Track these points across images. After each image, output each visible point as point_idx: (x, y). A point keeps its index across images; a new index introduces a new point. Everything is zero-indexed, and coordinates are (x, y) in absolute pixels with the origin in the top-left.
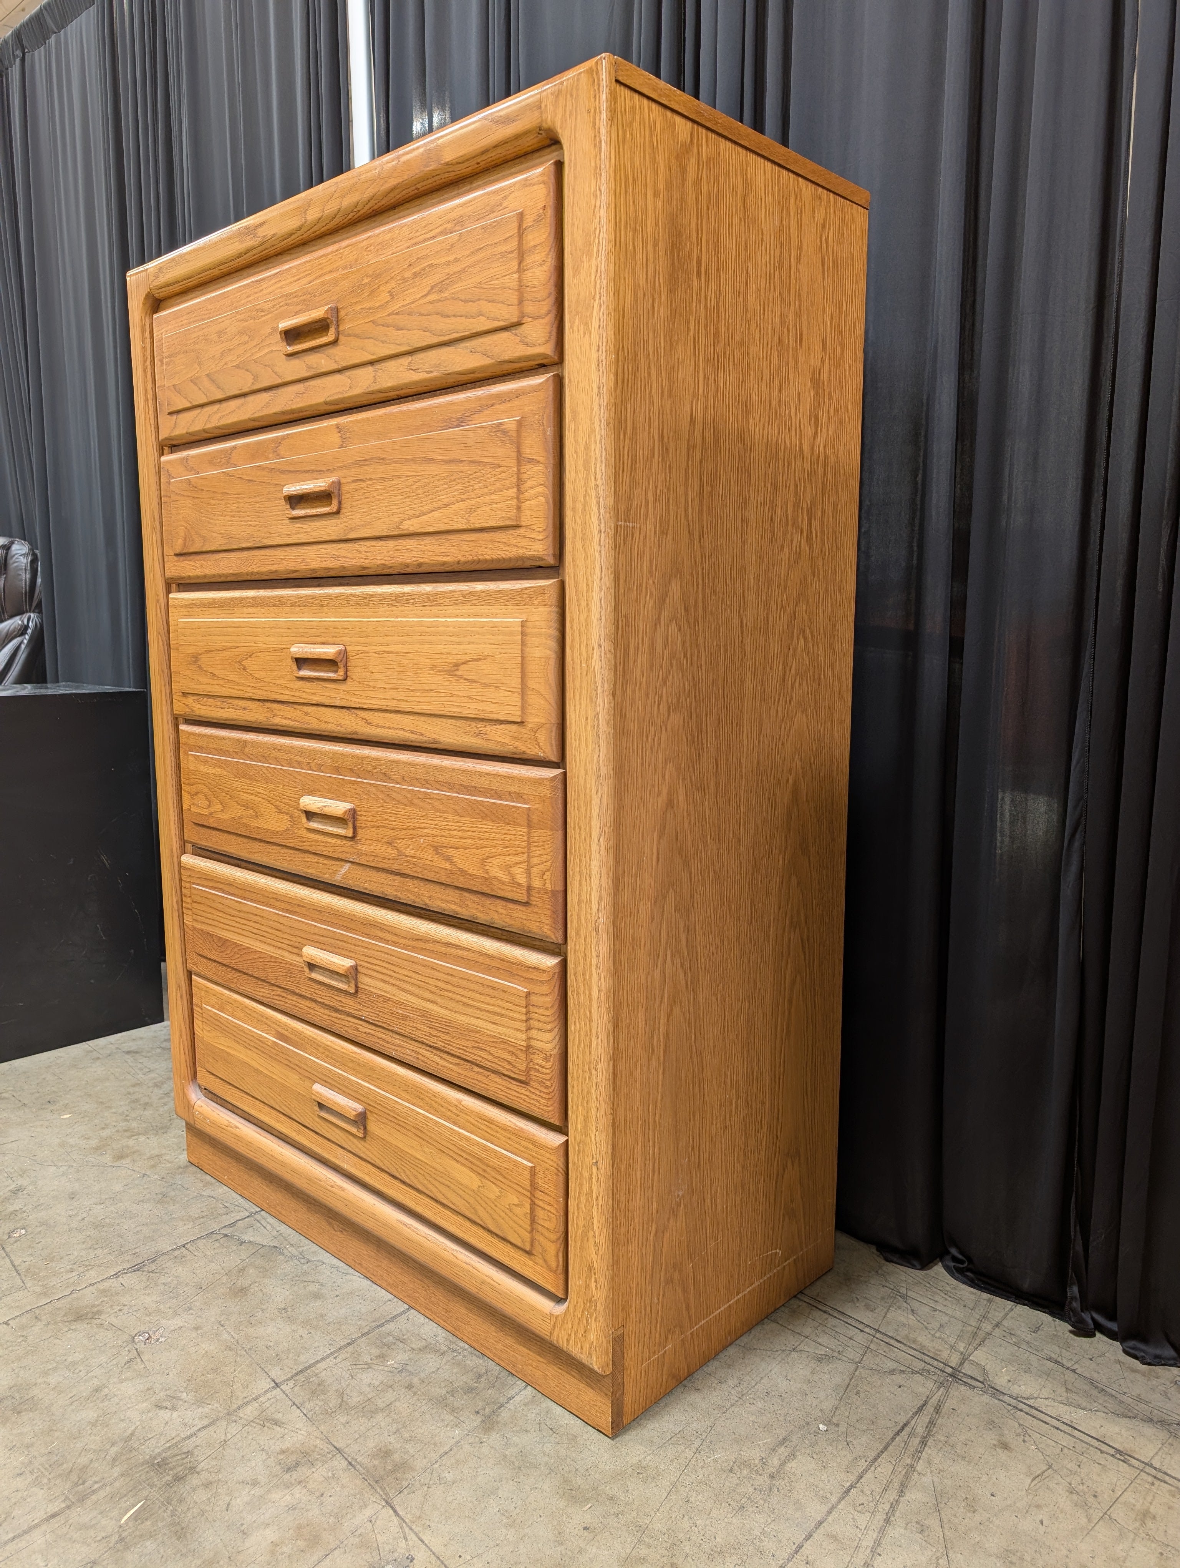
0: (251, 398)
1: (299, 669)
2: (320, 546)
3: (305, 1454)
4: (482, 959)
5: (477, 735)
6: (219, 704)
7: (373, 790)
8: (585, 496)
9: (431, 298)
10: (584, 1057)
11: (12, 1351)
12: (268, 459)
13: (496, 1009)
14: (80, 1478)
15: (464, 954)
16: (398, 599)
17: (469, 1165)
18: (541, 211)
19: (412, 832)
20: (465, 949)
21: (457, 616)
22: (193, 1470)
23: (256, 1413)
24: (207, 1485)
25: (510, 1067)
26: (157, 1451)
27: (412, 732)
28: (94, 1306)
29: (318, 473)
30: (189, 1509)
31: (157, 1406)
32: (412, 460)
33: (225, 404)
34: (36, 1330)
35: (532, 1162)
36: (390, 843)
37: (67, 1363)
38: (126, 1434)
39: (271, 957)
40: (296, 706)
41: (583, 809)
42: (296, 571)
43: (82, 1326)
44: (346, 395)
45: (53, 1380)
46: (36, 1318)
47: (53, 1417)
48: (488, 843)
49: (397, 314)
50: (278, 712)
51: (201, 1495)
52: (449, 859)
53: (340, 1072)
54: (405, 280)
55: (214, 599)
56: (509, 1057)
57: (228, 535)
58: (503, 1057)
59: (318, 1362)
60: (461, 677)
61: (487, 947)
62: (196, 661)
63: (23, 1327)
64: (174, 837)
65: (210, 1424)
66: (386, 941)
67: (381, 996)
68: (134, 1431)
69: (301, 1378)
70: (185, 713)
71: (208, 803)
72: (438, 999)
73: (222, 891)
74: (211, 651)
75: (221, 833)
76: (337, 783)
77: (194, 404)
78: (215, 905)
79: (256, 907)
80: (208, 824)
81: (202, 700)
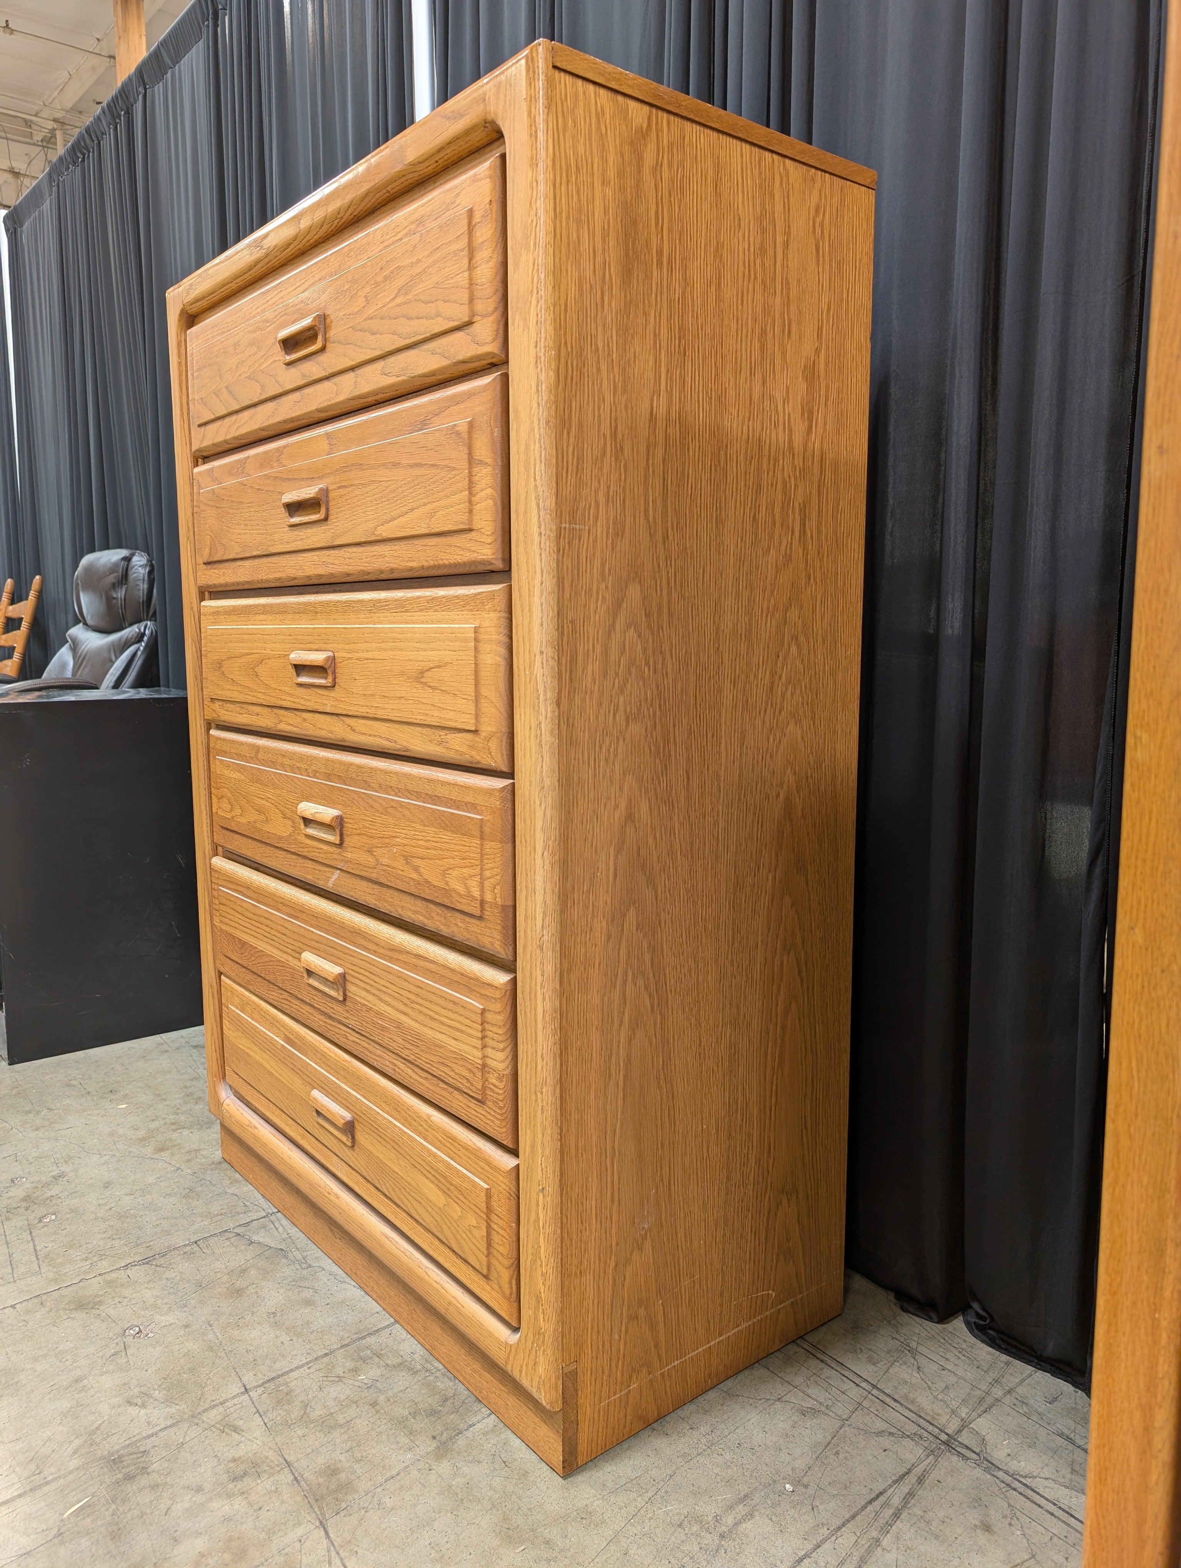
0: (260, 408)
1: (298, 675)
2: (314, 553)
3: (255, 1464)
4: (446, 973)
5: (440, 743)
6: (238, 709)
7: (356, 797)
8: (526, 497)
9: (398, 301)
10: (530, 1079)
11: (11, 1335)
12: (272, 467)
13: (457, 1025)
14: (38, 1467)
15: (431, 966)
16: (376, 605)
17: (436, 1182)
18: (488, 206)
19: (387, 841)
20: (432, 962)
21: (423, 623)
22: (144, 1471)
23: (219, 1418)
24: (154, 1487)
25: (468, 1085)
26: (116, 1447)
27: (388, 739)
28: (98, 1296)
29: (311, 480)
30: (130, 1509)
31: (128, 1402)
32: (384, 465)
33: (239, 416)
34: (38, 1315)
35: (488, 1184)
36: (370, 851)
37: (57, 1351)
38: (93, 1428)
39: (279, 961)
40: (297, 713)
41: (528, 822)
42: (295, 578)
43: (80, 1315)
44: (333, 402)
45: (40, 1367)
46: (42, 1303)
48: (447, 854)
49: (372, 318)
50: (283, 719)
51: (146, 1497)
52: (416, 869)
53: (334, 1079)
54: (377, 284)
55: (233, 606)
56: (467, 1074)
57: (242, 543)
58: (463, 1074)
59: (292, 1370)
60: (425, 684)
61: (450, 961)
62: (220, 668)
63: (28, 1312)
64: (206, 839)
65: (173, 1425)
66: (368, 950)
67: (364, 1005)
68: (100, 1425)
69: (271, 1385)
70: (213, 718)
71: (230, 807)
72: (409, 1011)
73: (241, 893)
74: (231, 658)
75: (240, 837)
76: (328, 790)
77: (217, 416)
78: (236, 907)
79: (267, 911)
80: (230, 828)
81: (226, 706)
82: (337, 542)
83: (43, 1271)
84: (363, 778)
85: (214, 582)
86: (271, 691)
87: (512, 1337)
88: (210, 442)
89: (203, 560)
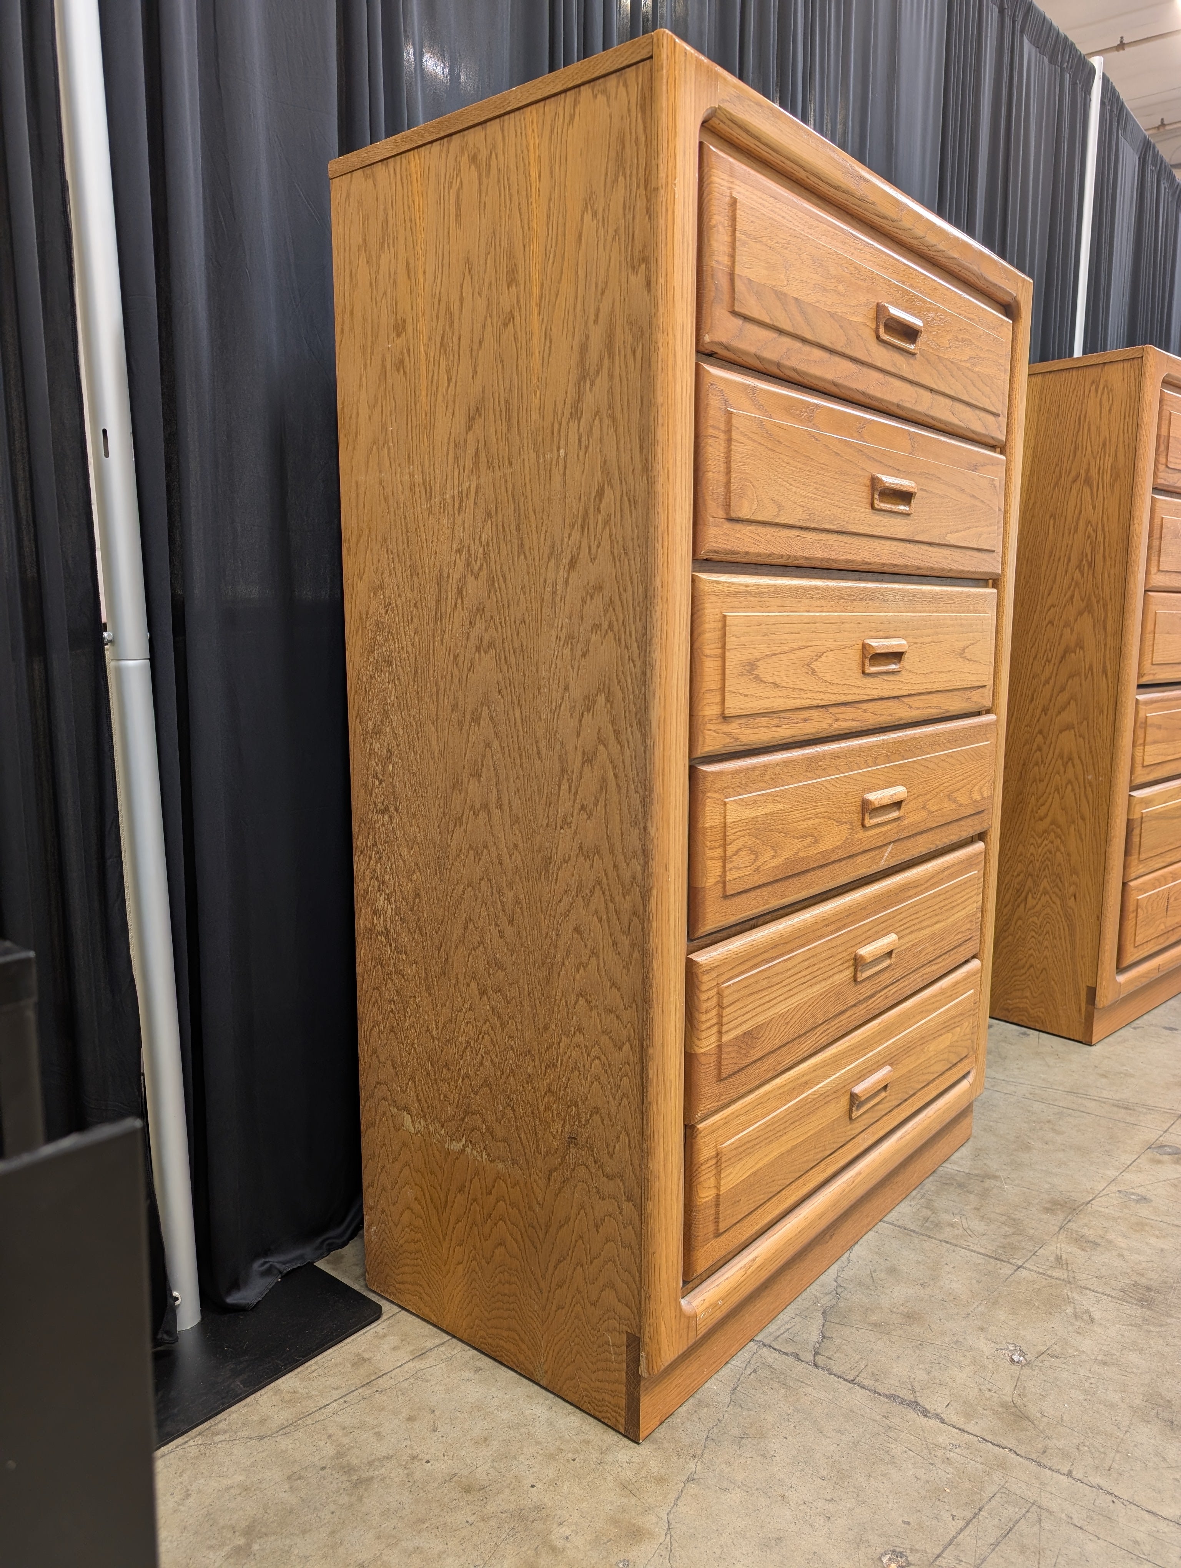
0: (837, 359)
2: (892, 543)
3: (1076, 1240)
5: (965, 700)
6: (775, 721)
7: (916, 766)
9: (967, 365)
11: (1104, 1446)
12: (852, 436)
16: (935, 596)
19: (937, 790)
20: (952, 866)
22: (1135, 1284)
23: (1057, 1270)
26: (1134, 1307)
27: (935, 707)
28: (995, 1412)
31: (1092, 1321)
32: (954, 486)
33: (807, 348)
34: (1061, 1444)
35: (974, 988)
36: (924, 808)
37: (1089, 1397)
38: (1134, 1328)
40: (857, 705)
42: (870, 564)
43: (1032, 1410)
44: (913, 407)
45: (1116, 1398)
46: (1044, 1452)
47: (1155, 1377)
48: (973, 777)
50: (840, 716)
52: (955, 801)
53: (871, 1054)
54: (957, 339)
55: (776, 586)
56: (969, 925)
57: (809, 509)
58: (967, 928)
59: (979, 1253)
60: (965, 657)
62: (752, 670)
63: (1066, 1456)
65: (1086, 1288)
66: (910, 897)
67: (907, 949)
68: (1128, 1325)
69: (1003, 1258)
70: (724, 746)
71: (753, 857)
72: (940, 917)
73: (766, 961)
74: (773, 655)
75: (764, 889)
76: (891, 771)
77: (776, 324)
78: (758, 987)
79: (809, 949)
80: (747, 887)
81: (753, 722)
82: (917, 539)
83: (995, 1488)
85: (747, 549)
86: (833, 687)
87: (970, 1078)
88: (752, 350)
89: (728, 513)
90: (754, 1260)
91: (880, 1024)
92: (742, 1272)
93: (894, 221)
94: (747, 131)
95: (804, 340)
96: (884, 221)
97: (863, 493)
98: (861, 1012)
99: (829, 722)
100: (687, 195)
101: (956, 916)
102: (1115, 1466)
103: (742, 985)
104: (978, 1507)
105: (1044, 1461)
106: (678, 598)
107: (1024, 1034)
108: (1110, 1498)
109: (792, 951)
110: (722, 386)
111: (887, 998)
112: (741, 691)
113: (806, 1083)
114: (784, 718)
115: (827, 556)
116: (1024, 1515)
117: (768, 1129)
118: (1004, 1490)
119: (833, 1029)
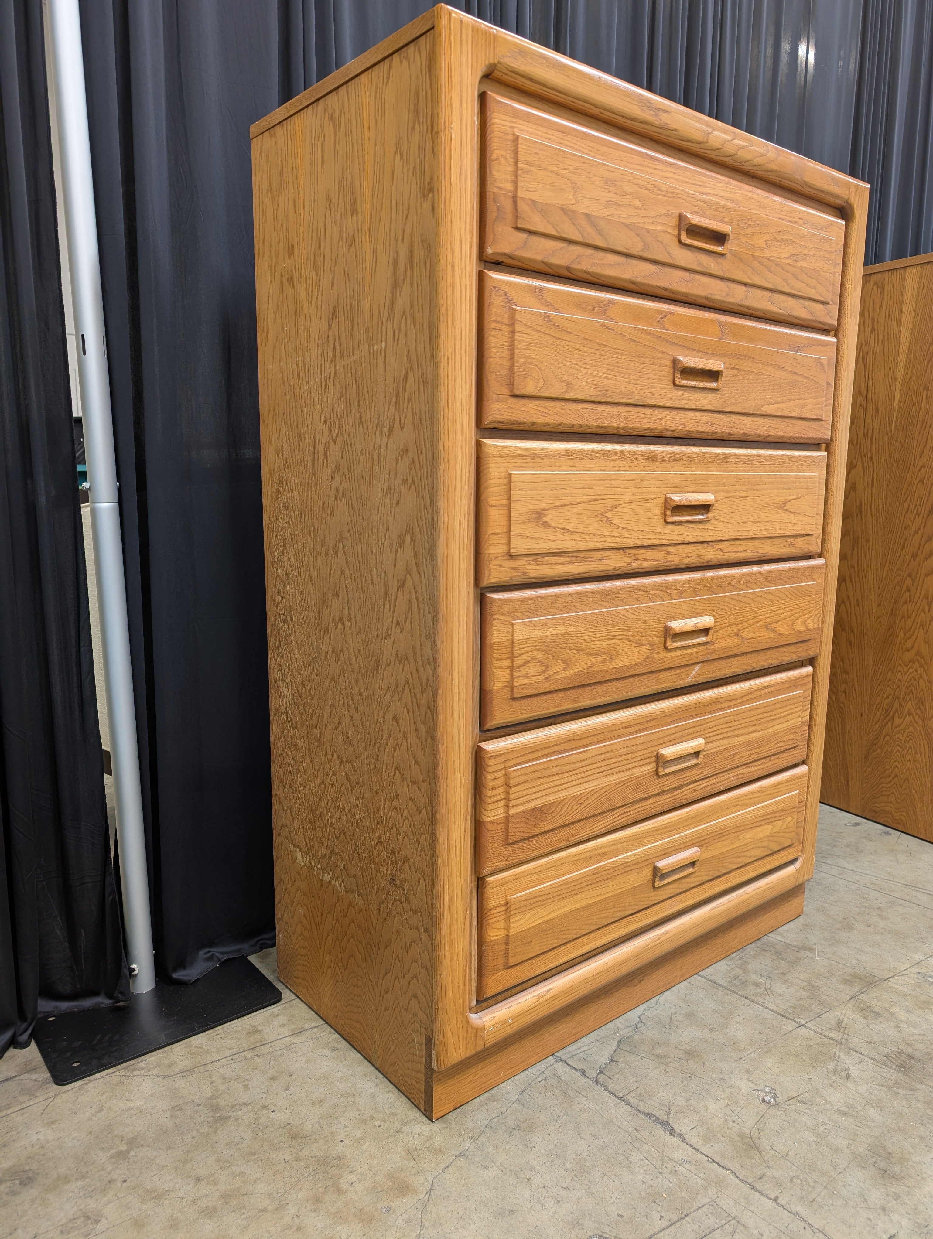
0: (634, 262)
2: (698, 413)
3: (862, 1009)
4: (781, 686)
5: (790, 546)
6: (567, 560)
7: (728, 600)
9: (789, 261)
11: (815, 1182)
12: (652, 326)
13: (789, 712)
15: (777, 687)
16: (750, 458)
19: (752, 621)
20: (772, 686)
22: (901, 1053)
23: (834, 1032)
25: (793, 742)
26: (892, 1071)
27: (751, 551)
28: (731, 1140)
31: (848, 1078)
32: (772, 365)
33: (601, 254)
34: (778, 1174)
35: (799, 789)
36: (737, 635)
37: (819, 1140)
38: (884, 1088)
40: (659, 548)
42: (673, 431)
43: (764, 1143)
44: (725, 299)
45: (842, 1143)
46: (760, 1178)
47: (886, 1132)
48: (795, 611)
49: (769, 260)
50: (640, 557)
52: (774, 630)
55: (566, 450)
57: (601, 387)
58: (791, 738)
59: (770, 1010)
60: (786, 510)
61: (783, 678)
62: (540, 517)
63: (778, 1184)
65: (854, 1050)
66: (723, 709)
67: (717, 752)
68: (879, 1085)
69: (791, 1016)
70: (511, 578)
71: (543, 668)
72: (757, 728)
73: (558, 753)
74: (562, 506)
75: (556, 694)
76: (698, 603)
77: (563, 235)
78: (549, 772)
79: (605, 746)
80: (537, 692)
81: (540, 560)
82: (727, 409)
83: (706, 1200)
84: (732, 584)
85: (534, 420)
86: (630, 533)
87: (798, 864)
88: (539, 257)
89: (512, 391)
90: (548, 991)
91: (688, 812)
92: (535, 999)
93: (700, 143)
94: (531, 80)
95: (596, 248)
96: (688, 144)
97: (666, 372)
98: (666, 801)
99: (628, 561)
100: (464, 136)
101: (777, 727)
102: (819, 1199)
103: (530, 770)
104: (686, 1213)
105: (758, 1186)
106: (459, 459)
107: (887, 833)
108: (803, 1224)
109: (587, 746)
110: (506, 288)
111: (695, 791)
112: (527, 535)
113: (605, 854)
114: (576, 557)
115: (623, 424)
116: (722, 1226)
117: (561, 888)
118: (713, 1203)
119: (634, 812)
